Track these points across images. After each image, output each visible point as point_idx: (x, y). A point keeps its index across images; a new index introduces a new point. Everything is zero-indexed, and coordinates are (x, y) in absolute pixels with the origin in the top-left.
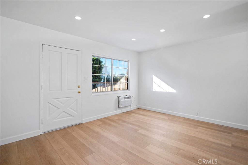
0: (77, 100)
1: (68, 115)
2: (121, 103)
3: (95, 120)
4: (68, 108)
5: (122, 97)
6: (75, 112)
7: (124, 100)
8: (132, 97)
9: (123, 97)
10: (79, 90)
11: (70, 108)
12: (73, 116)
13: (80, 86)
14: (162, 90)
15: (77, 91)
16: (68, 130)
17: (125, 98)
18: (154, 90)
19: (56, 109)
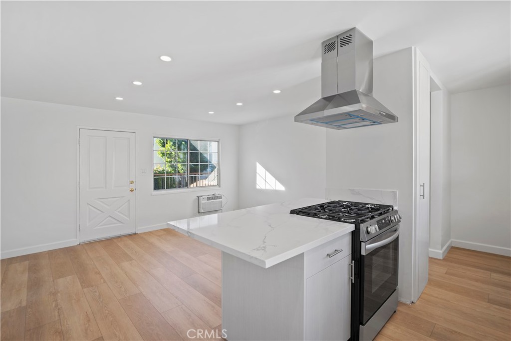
0: (129, 200)
1: (116, 221)
2: (201, 206)
3: (157, 230)
4: (115, 212)
5: (203, 197)
6: (126, 218)
7: (207, 201)
8: (222, 196)
9: (206, 197)
10: (132, 186)
11: (119, 212)
12: (123, 223)
13: (134, 182)
14: (268, 187)
15: (130, 189)
16: (115, 240)
17: (209, 199)
18: (258, 187)
19: (99, 212)
